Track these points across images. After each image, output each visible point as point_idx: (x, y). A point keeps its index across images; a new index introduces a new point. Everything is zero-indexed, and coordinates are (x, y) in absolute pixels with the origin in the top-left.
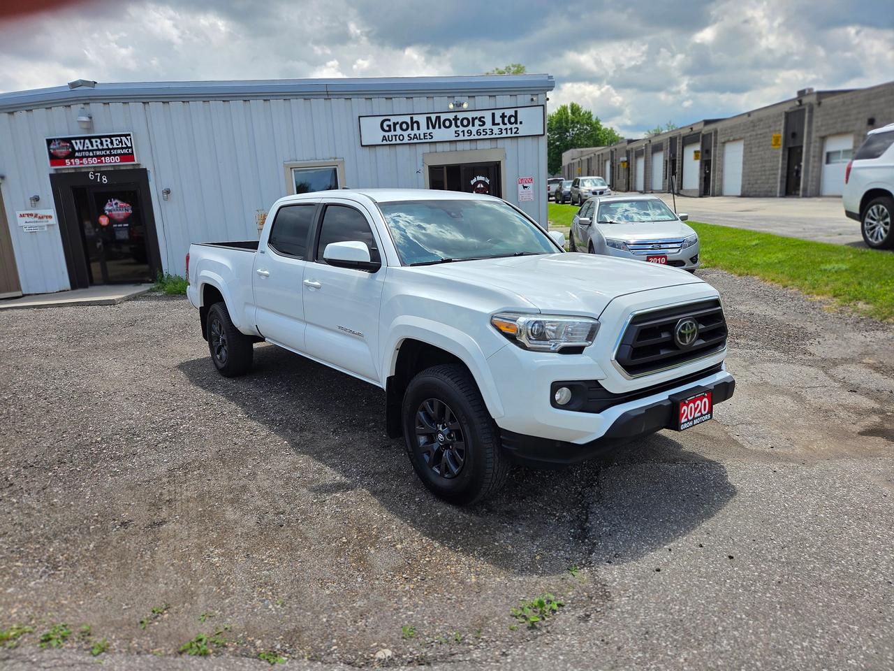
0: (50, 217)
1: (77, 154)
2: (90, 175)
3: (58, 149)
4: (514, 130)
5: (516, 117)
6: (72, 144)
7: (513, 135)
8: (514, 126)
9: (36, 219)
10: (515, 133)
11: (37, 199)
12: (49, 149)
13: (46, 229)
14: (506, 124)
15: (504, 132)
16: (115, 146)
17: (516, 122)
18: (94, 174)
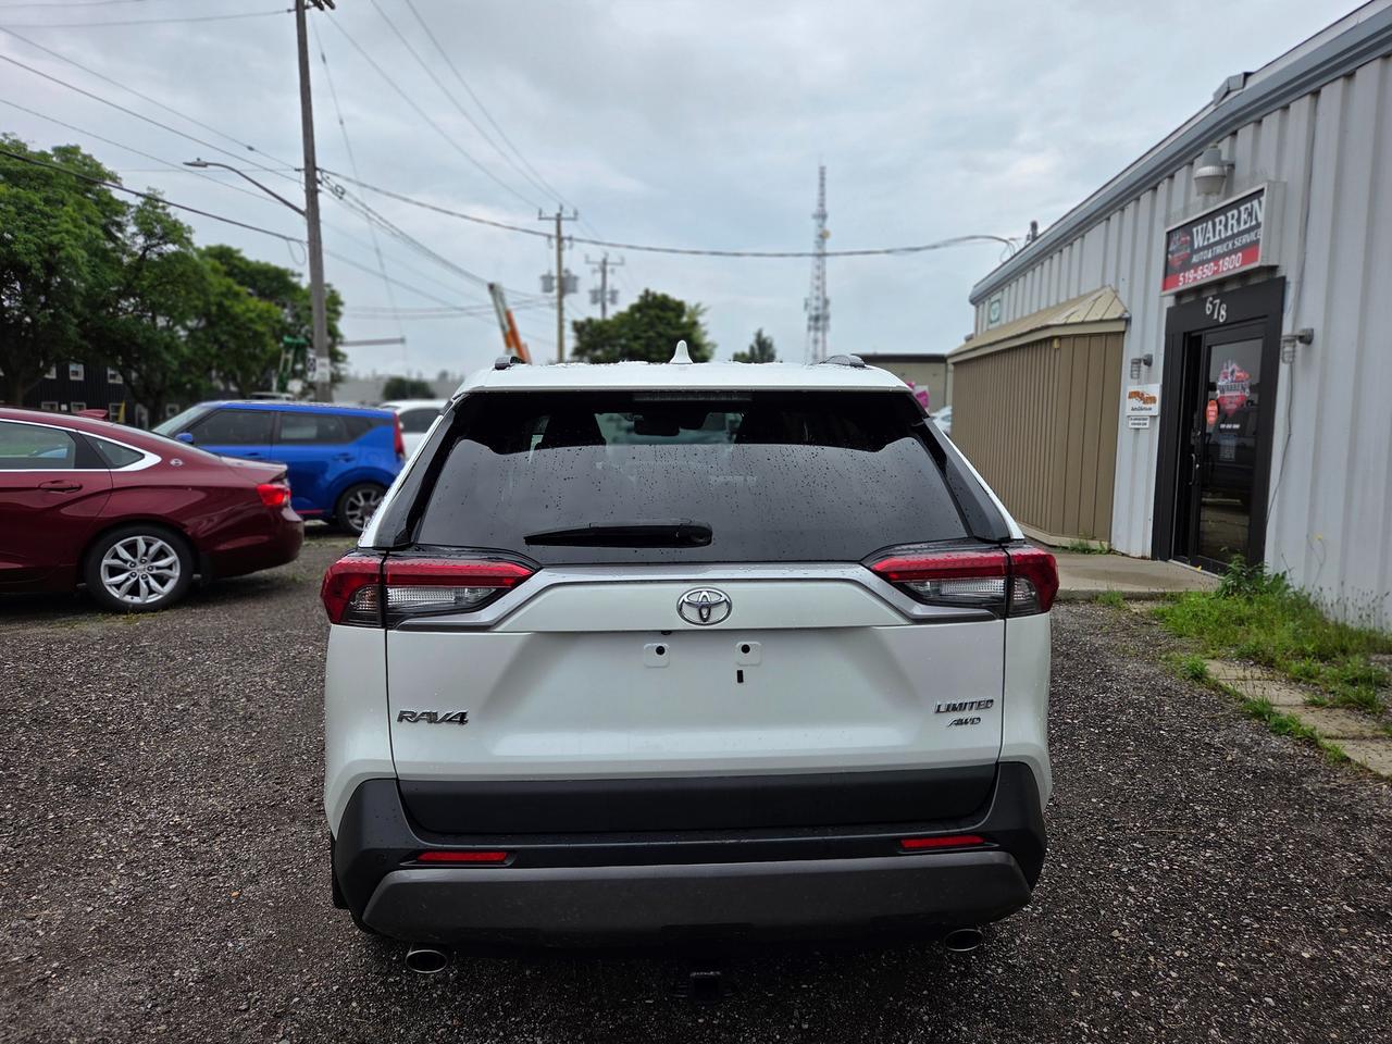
0: (1153, 400)
1: (1195, 259)
2: (1208, 305)
3: (1178, 250)
6: (1192, 235)
9: (1140, 404)
11: (1148, 362)
12: (1167, 253)
13: (1148, 422)
16: (1243, 227)
18: (1211, 303)
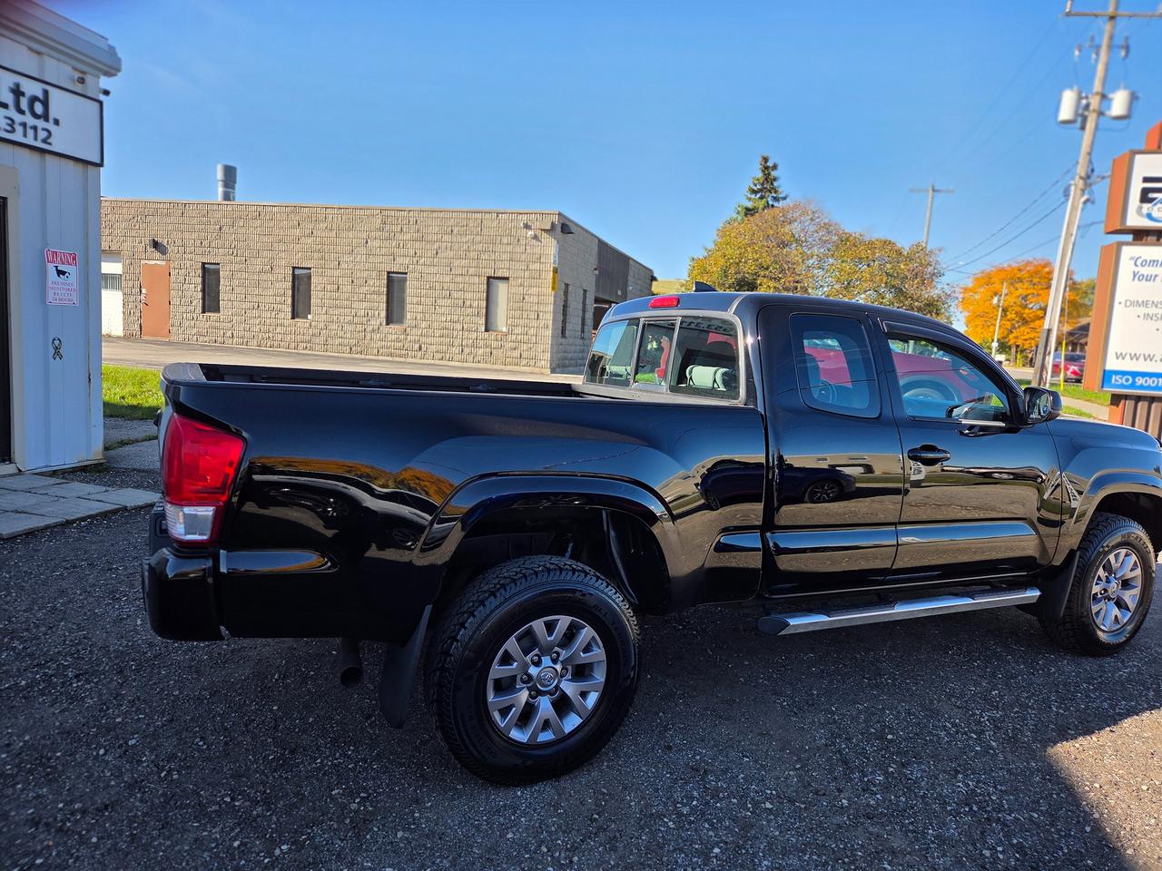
4: (42, 135)
5: (45, 104)
7: (39, 144)
8: (40, 123)
10: (44, 141)
14: (21, 112)
15: (19, 129)
17: (46, 117)
